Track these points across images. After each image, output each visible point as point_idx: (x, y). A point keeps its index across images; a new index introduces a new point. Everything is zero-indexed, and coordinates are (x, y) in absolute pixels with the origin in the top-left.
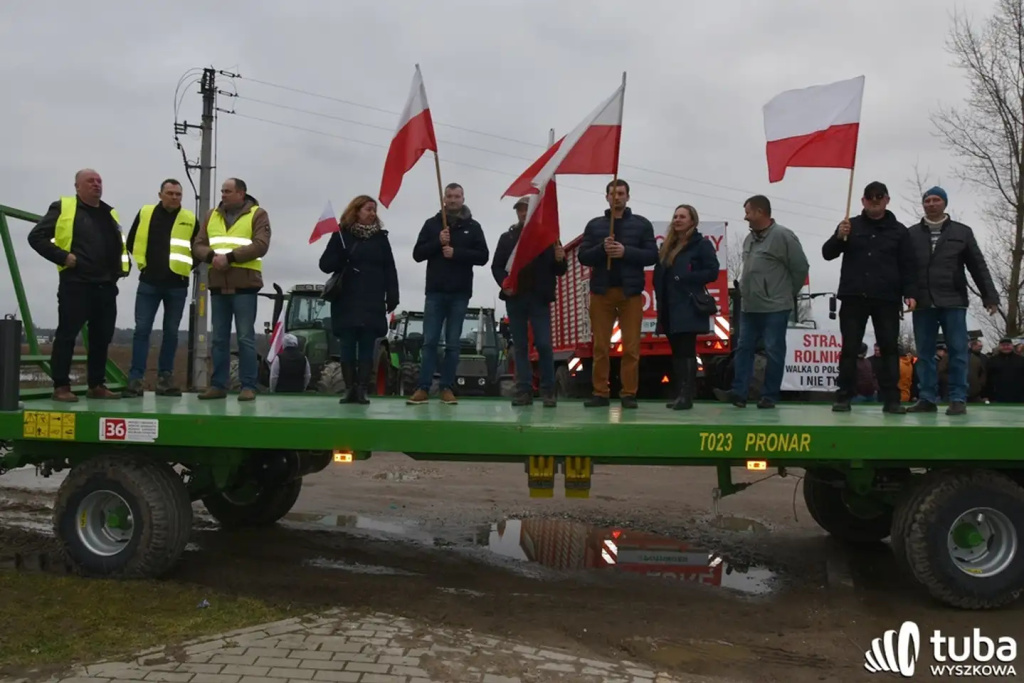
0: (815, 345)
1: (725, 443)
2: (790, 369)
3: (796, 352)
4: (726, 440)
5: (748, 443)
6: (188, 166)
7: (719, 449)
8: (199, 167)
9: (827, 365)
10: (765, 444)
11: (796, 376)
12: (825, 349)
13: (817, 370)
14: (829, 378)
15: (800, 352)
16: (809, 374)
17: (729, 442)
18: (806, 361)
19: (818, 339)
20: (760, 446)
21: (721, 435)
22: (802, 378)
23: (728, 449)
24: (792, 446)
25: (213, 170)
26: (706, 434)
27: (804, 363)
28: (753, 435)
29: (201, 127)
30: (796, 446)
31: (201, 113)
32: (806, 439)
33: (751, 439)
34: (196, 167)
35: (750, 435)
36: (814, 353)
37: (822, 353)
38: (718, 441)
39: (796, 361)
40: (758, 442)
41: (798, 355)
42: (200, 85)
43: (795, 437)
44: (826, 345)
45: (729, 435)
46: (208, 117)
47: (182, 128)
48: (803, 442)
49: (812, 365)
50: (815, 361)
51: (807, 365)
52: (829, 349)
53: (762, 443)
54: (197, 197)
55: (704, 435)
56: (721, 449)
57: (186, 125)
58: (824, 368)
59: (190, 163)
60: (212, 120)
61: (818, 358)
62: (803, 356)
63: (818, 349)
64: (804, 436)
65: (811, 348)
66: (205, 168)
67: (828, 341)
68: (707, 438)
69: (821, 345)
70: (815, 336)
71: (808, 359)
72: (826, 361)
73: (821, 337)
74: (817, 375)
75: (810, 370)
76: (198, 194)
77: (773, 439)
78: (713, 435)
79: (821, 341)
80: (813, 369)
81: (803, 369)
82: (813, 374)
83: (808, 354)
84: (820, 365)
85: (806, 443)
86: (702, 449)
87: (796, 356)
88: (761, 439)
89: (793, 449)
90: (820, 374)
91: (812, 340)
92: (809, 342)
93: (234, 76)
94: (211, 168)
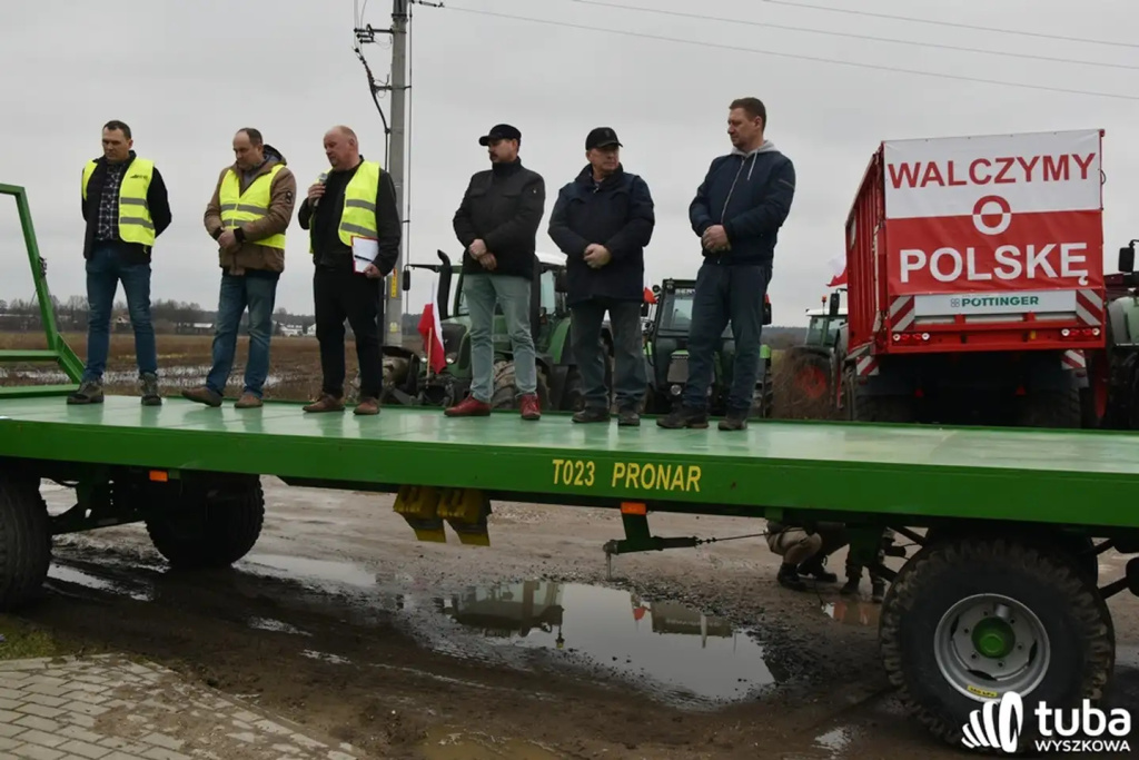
1: (586, 476)
4: (587, 470)
5: (616, 475)
6: (374, 89)
7: (578, 482)
8: (389, 88)
10: (639, 478)
17: (591, 473)
20: (631, 480)
21: (580, 463)
23: (590, 484)
24: (675, 482)
25: (408, 91)
26: (561, 462)
28: (622, 465)
29: (391, 31)
30: (681, 483)
31: (392, 11)
32: (694, 474)
33: (620, 470)
34: (385, 88)
35: (617, 465)
38: (576, 471)
40: (630, 476)
43: (680, 469)
45: (591, 463)
46: (400, 16)
47: (365, 35)
48: (690, 479)
53: (634, 476)
54: (387, 131)
55: (558, 462)
56: (581, 483)
57: (372, 30)
59: (377, 83)
60: (405, 20)
64: (692, 469)
66: (398, 89)
68: (562, 467)
76: (389, 126)
77: (649, 471)
78: (569, 462)
85: (695, 479)
86: (556, 482)
88: (633, 471)
89: (677, 487)
94: (406, 88)
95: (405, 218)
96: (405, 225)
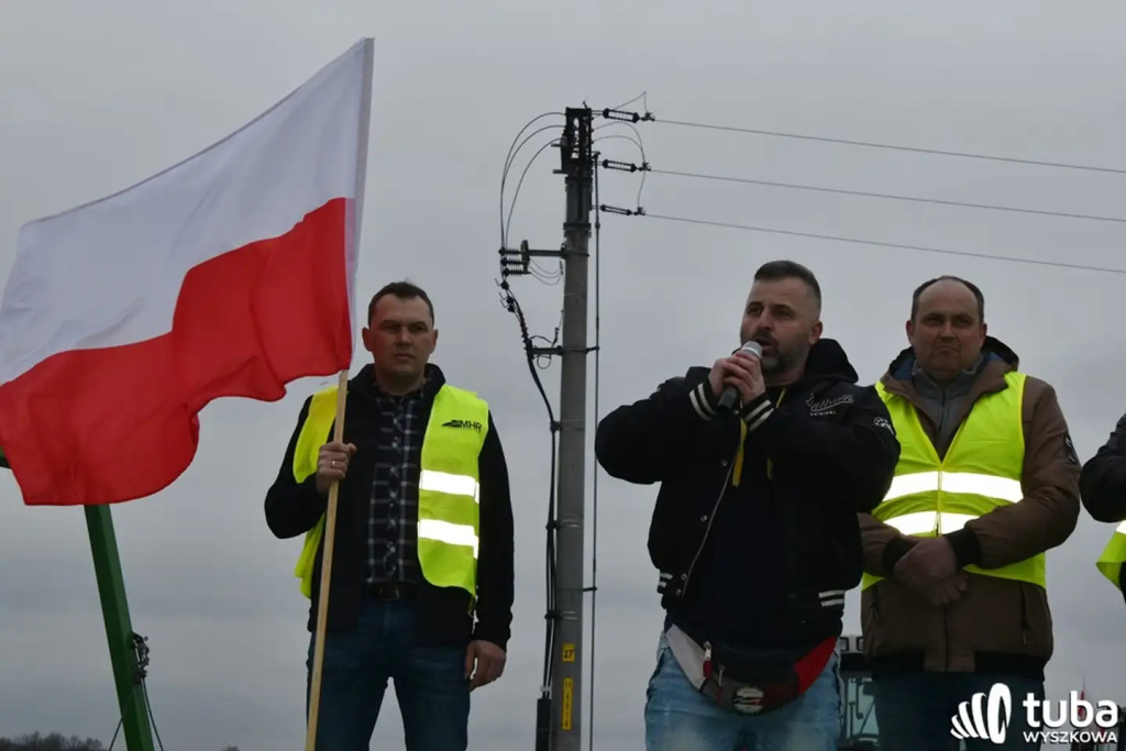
6: (532, 352)
8: (559, 351)
25: (591, 356)
29: (562, 253)
31: (563, 219)
34: (549, 351)
42: (559, 149)
46: (578, 226)
47: (517, 260)
54: (554, 426)
57: (527, 252)
59: (537, 343)
60: (587, 234)
66: (573, 350)
76: (557, 418)
93: (636, 118)
94: (589, 350)
95: (587, 583)
96: (587, 596)
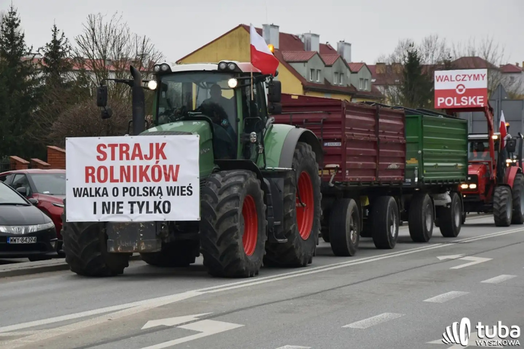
0: (113, 158)
2: (77, 193)
3: (87, 168)
9: (129, 185)
11: (88, 202)
12: (125, 163)
13: (115, 192)
14: (132, 203)
15: (93, 169)
16: (105, 199)
18: (100, 181)
19: (117, 149)
22: (95, 203)
27: (97, 184)
36: (112, 168)
37: (122, 168)
39: (87, 181)
41: (89, 173)
44: (128, 158)
49: (109, 186)
50: (112, 180)
51: (102, 185)
52: (131, 163)
58: (125, 190)
61: (117, 176)
62: (95, 174)
63: (117, 164)
65: (108, 163)
67: (130, 152)
69: (121, 158)
70: (113, 146)
71: (102, 178)
72: (128, 180)
73: (122, 146)
74: (116, 200)
75: (105, 193)
79: (121, 152)
80: (110, 192)
81: (97, 192)
82: (110, 199)
83: (102, 171)
84: (120, 186)
87: (87, 175)
90: (120, 198)
91: (108, 151)
92: (105, 154)
